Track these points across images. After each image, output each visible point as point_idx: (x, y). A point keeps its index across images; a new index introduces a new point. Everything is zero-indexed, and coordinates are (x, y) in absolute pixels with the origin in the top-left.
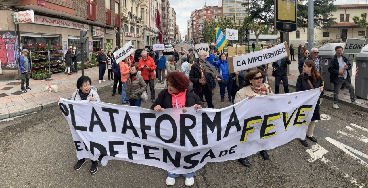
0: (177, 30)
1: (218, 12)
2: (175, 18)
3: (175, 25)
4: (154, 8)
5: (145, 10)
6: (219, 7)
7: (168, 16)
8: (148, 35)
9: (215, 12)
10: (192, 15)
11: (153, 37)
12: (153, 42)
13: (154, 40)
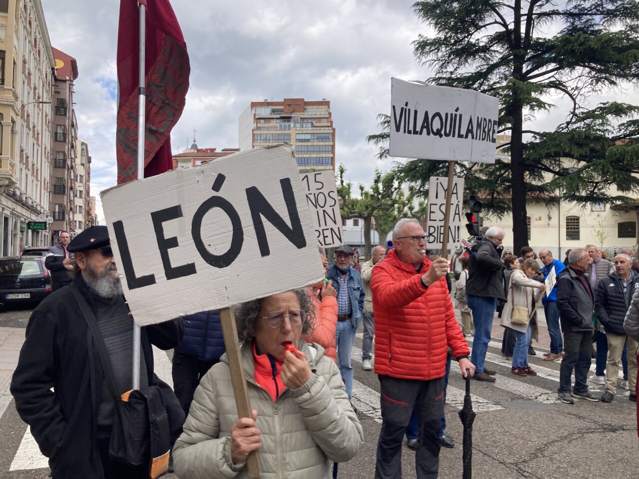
2: (89, 175)
3: (88, 193)
5: (7, 120)
7: (72, 161)
11: (21, 222)
12: (21, 239)
13: (25, 233)
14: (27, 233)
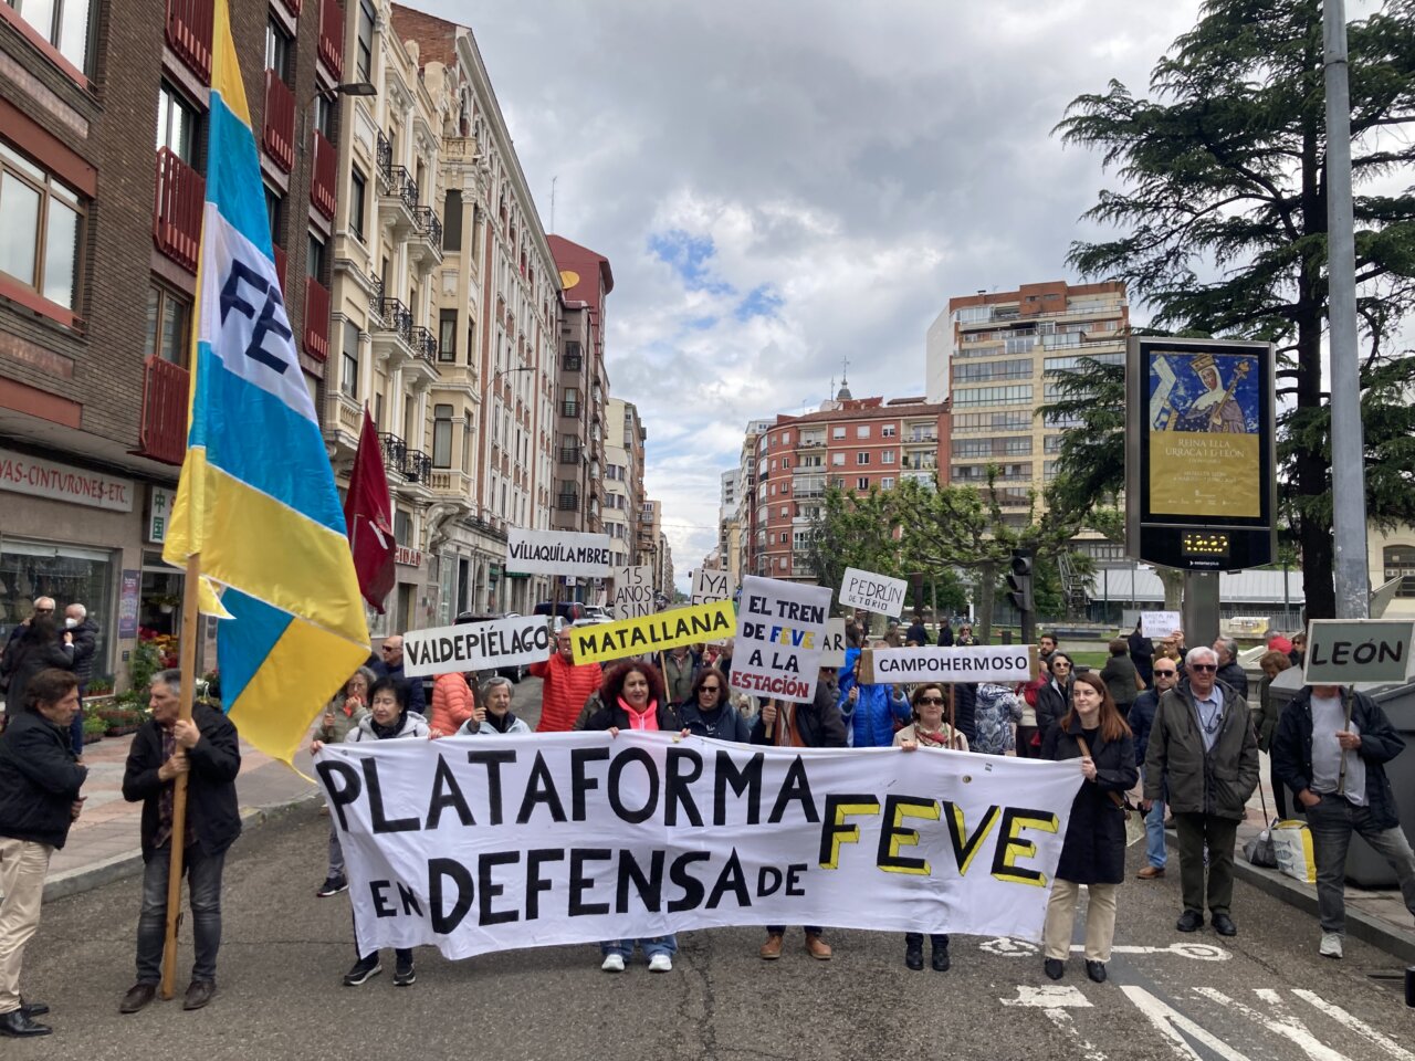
0: (650, 526)
1: (923, 432)
2: (641, 460)
3: (639, 496)
4: (514, 404)
5: (459, 415)
6: (929, 402)
7: (594, 448)
8: (466, 553)
9: (905, 432)
10: (753, 443)
11: (492, 566)
12: (492, 594)
13: (498, 584)
14: (504, 582)
